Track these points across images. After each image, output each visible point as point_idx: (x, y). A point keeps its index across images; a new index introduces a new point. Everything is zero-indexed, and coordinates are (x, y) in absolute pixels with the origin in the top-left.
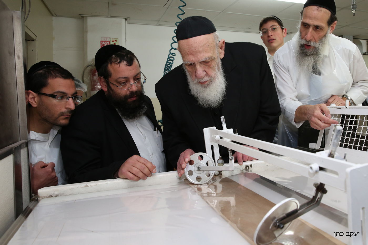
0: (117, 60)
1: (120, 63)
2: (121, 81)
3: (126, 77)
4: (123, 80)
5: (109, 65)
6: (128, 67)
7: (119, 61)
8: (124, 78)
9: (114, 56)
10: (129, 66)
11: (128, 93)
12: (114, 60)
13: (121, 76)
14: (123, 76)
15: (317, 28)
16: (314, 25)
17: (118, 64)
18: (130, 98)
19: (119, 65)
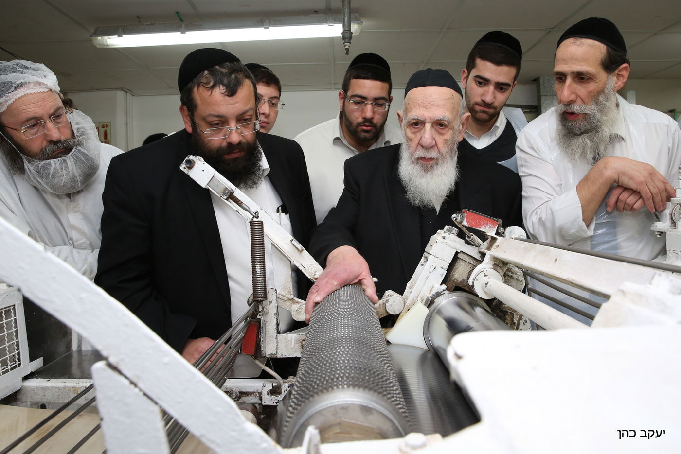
0: (209, 83)
1: (212, 87)
2: (212, 122)
3: (221, 114)
4: (216, 120)
5: (195, 89)
6: (227, 98)
7: (211, 84)
8: (218, 116)
9: (206, 72)
10: (229, 96)
11: (224, 144)
12: (204, 82)
13: (213, 113)
14: (216, 113)
15: (580, 77)
16: (573, 73)
17: (208, 89)
18: (228, 153)
19: (209, 93)
